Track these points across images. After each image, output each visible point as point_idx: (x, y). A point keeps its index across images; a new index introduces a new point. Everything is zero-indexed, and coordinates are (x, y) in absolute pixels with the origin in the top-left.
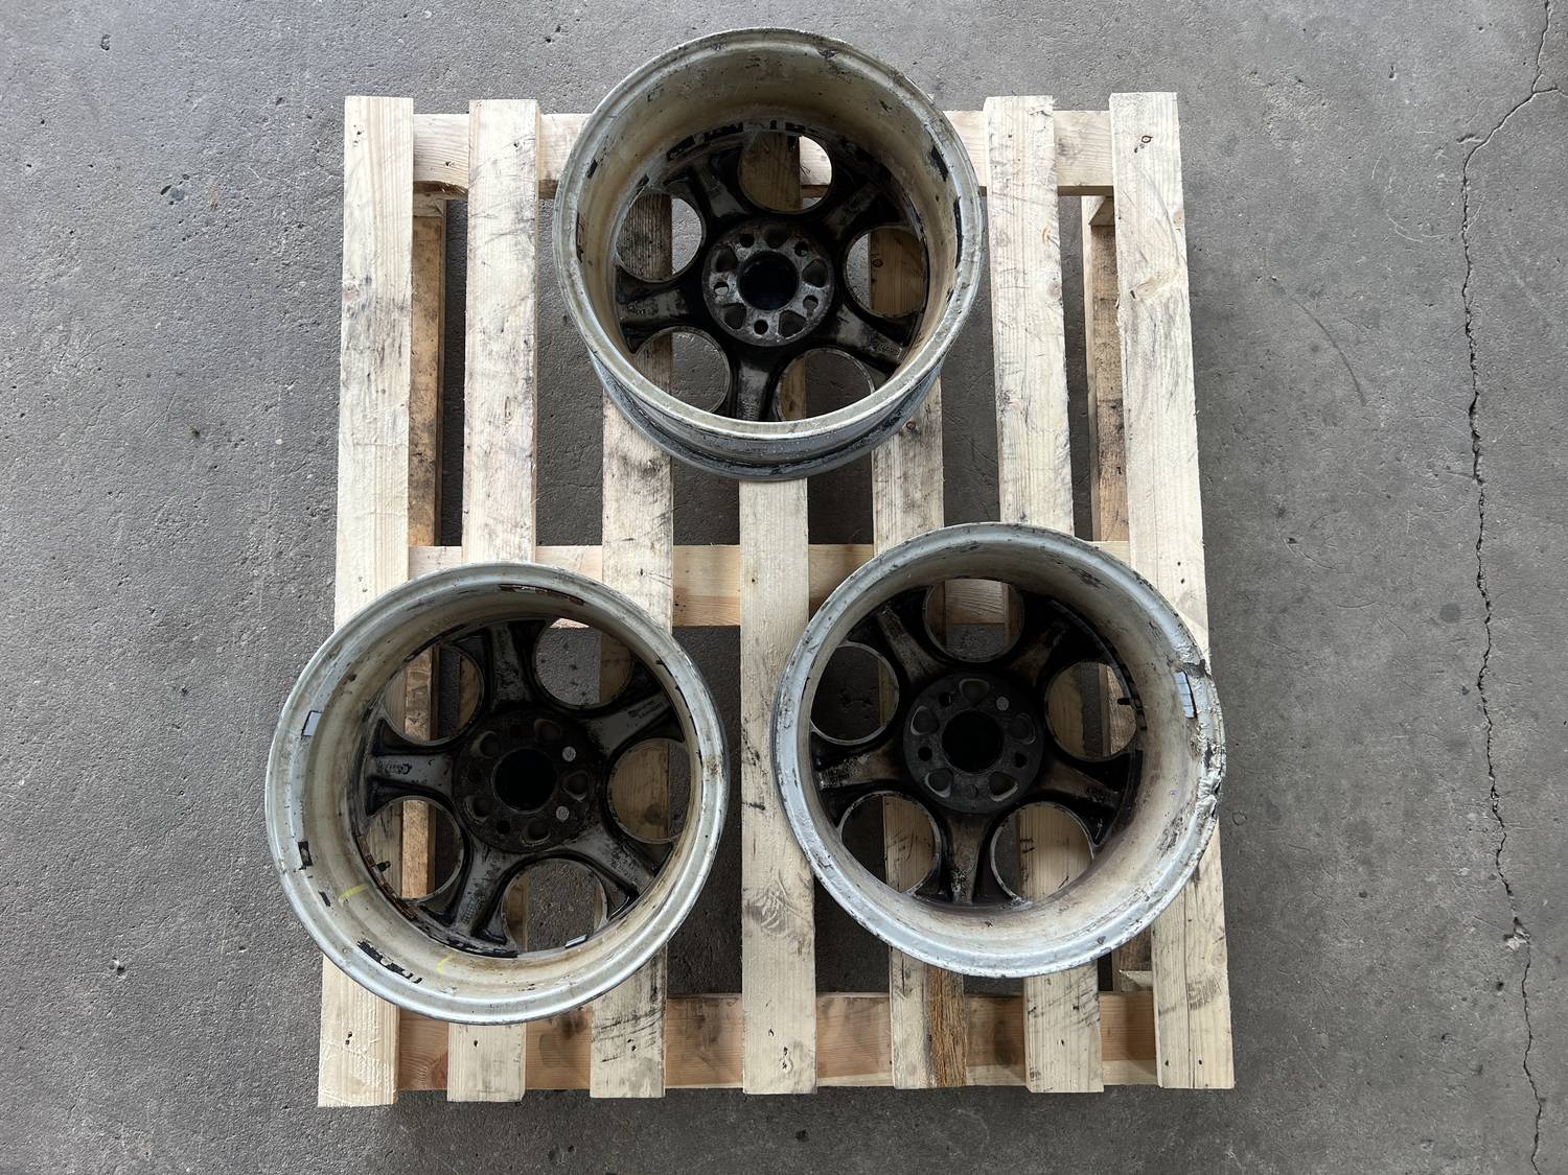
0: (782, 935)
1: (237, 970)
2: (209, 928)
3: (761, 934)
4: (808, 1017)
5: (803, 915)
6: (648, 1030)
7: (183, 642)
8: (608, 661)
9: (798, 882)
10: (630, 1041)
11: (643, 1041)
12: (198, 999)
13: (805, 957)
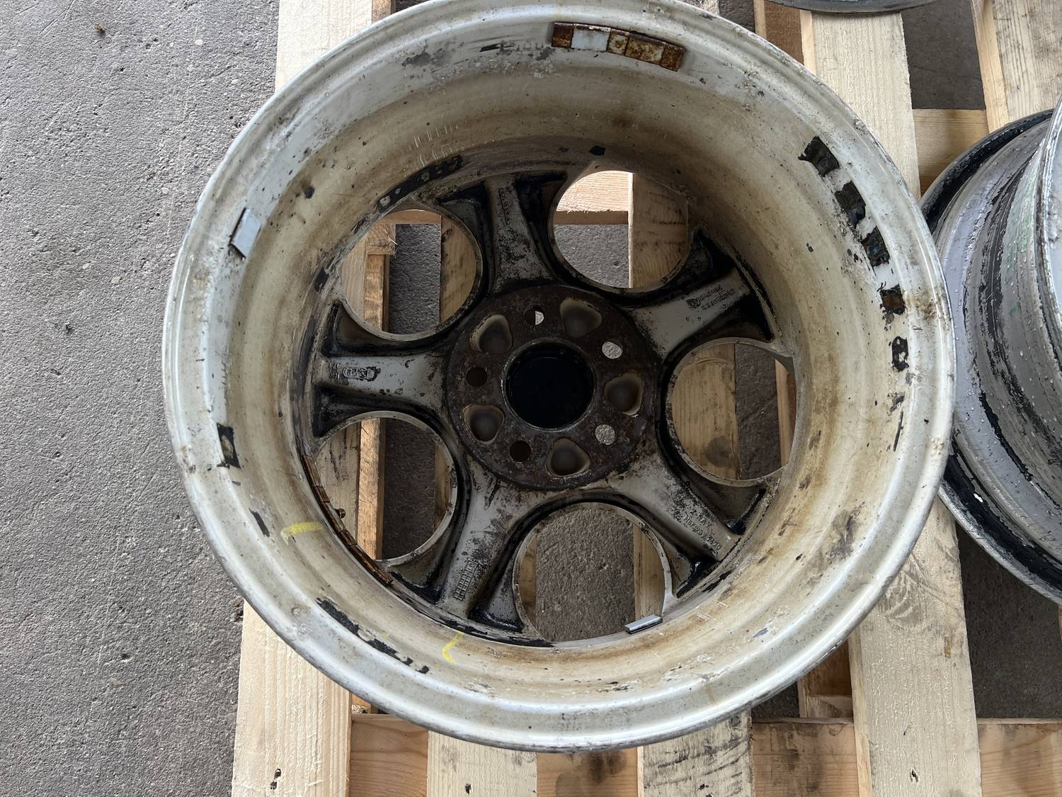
0: (918, 628)
1: (118, 686)
2: (83, 629)
3: (887, 627)
4: (968, 752)
5: (948, 599)
6: (729, 771)
7: (70, 271)
8: (644, 244)
9: (936, 551)
10: (702, 787)
11: (722, 788)
12: (64, 725)
13: (956, 660)
